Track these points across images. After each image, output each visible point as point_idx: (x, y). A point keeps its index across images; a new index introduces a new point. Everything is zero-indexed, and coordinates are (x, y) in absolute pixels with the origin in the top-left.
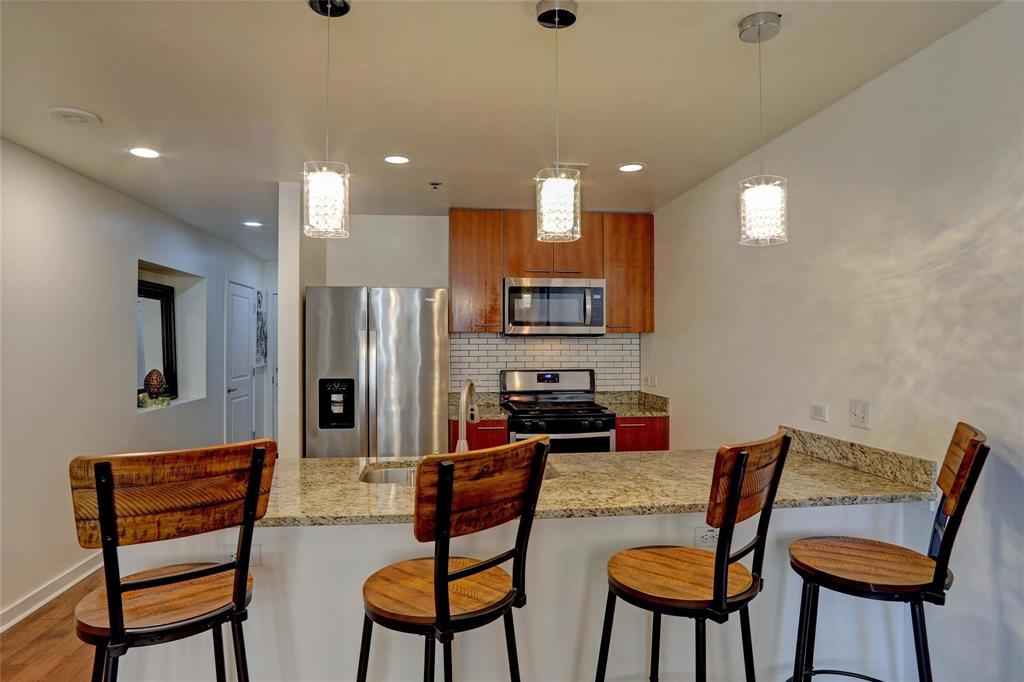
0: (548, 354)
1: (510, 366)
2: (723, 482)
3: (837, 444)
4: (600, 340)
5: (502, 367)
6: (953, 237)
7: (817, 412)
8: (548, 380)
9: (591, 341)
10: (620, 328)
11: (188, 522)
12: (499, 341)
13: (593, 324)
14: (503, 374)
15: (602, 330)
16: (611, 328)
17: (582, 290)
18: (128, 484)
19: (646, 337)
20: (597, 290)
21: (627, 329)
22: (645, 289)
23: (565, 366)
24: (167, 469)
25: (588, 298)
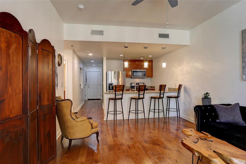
0: (137, 81)
1: (132, 82)
2: (160, 87)
3: (173, 88)
4: (145, 79)
5: (131, 82)
6: (182, 67)
7: (172, 85)
8: (138, 84)
9: (144, 79)
10: (148, 77)
11: (120, 90)
12: (130, 79)
13: (144, 76)
14: (131, 83)
15: (146, 77)
16: (147, 77)
17: (143, 71)
18: (117, 87)
19: (152, 78)
20: (145, 71)
21: (149, 77)
22: (151, 71)
23: (140, 82)
24: (119, 86)
25: (144, 72)
